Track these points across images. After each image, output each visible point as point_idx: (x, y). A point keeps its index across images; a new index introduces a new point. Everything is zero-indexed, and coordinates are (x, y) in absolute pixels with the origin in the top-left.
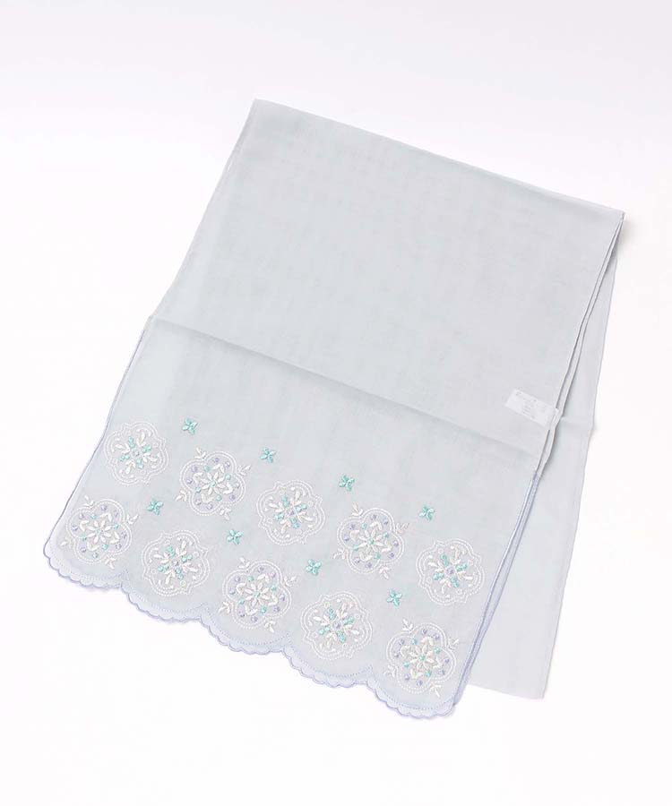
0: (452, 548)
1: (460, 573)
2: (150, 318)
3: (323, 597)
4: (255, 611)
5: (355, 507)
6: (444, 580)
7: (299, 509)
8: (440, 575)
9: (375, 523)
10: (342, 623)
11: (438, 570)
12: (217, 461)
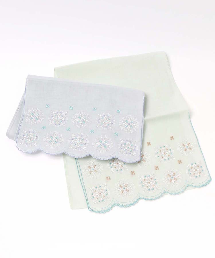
0: (128, 118)
1: (132, 124)
2: (27, 78)
3: (97, 138)
4: (79, 146)
5: (99, 114)
6: (128, 127)
7: (84, 119)
8: (127, 125)
9: (105, 117)
10: (104, 143)
11: (126, 125)
12: (58, 113)
